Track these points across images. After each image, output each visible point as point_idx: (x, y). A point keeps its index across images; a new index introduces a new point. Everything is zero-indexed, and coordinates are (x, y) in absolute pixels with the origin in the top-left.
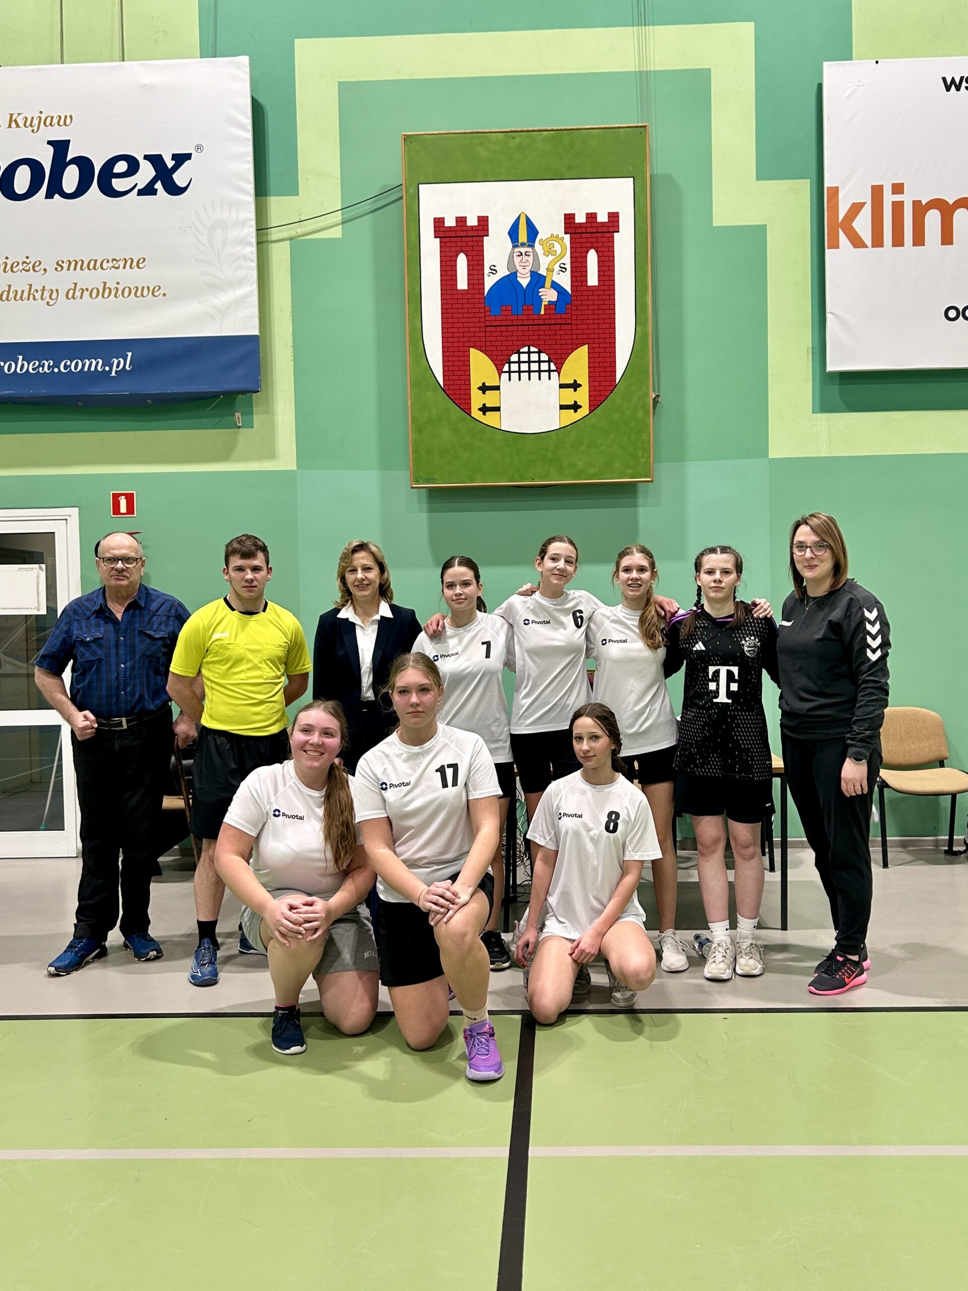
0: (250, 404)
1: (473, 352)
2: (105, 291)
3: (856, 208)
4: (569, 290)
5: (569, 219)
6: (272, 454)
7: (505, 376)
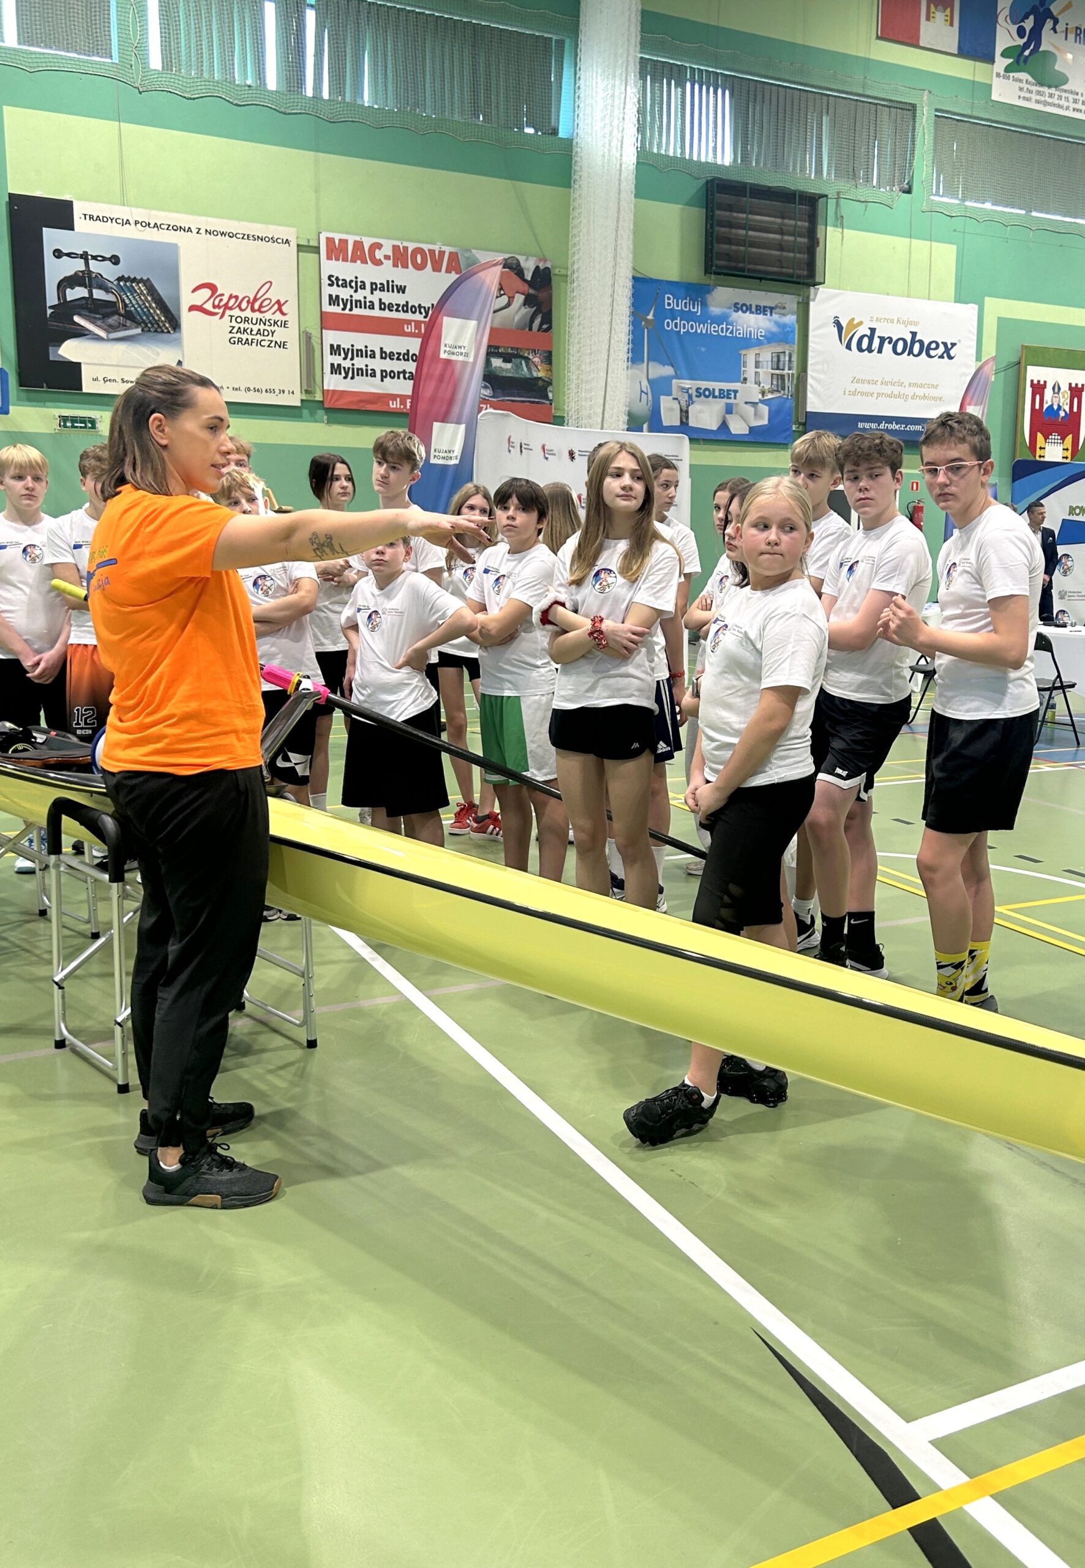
1: (1039, 434)
2: (925, 397)
4: (1068, 412)
5: (1070, 384)
7: (1047, 442)
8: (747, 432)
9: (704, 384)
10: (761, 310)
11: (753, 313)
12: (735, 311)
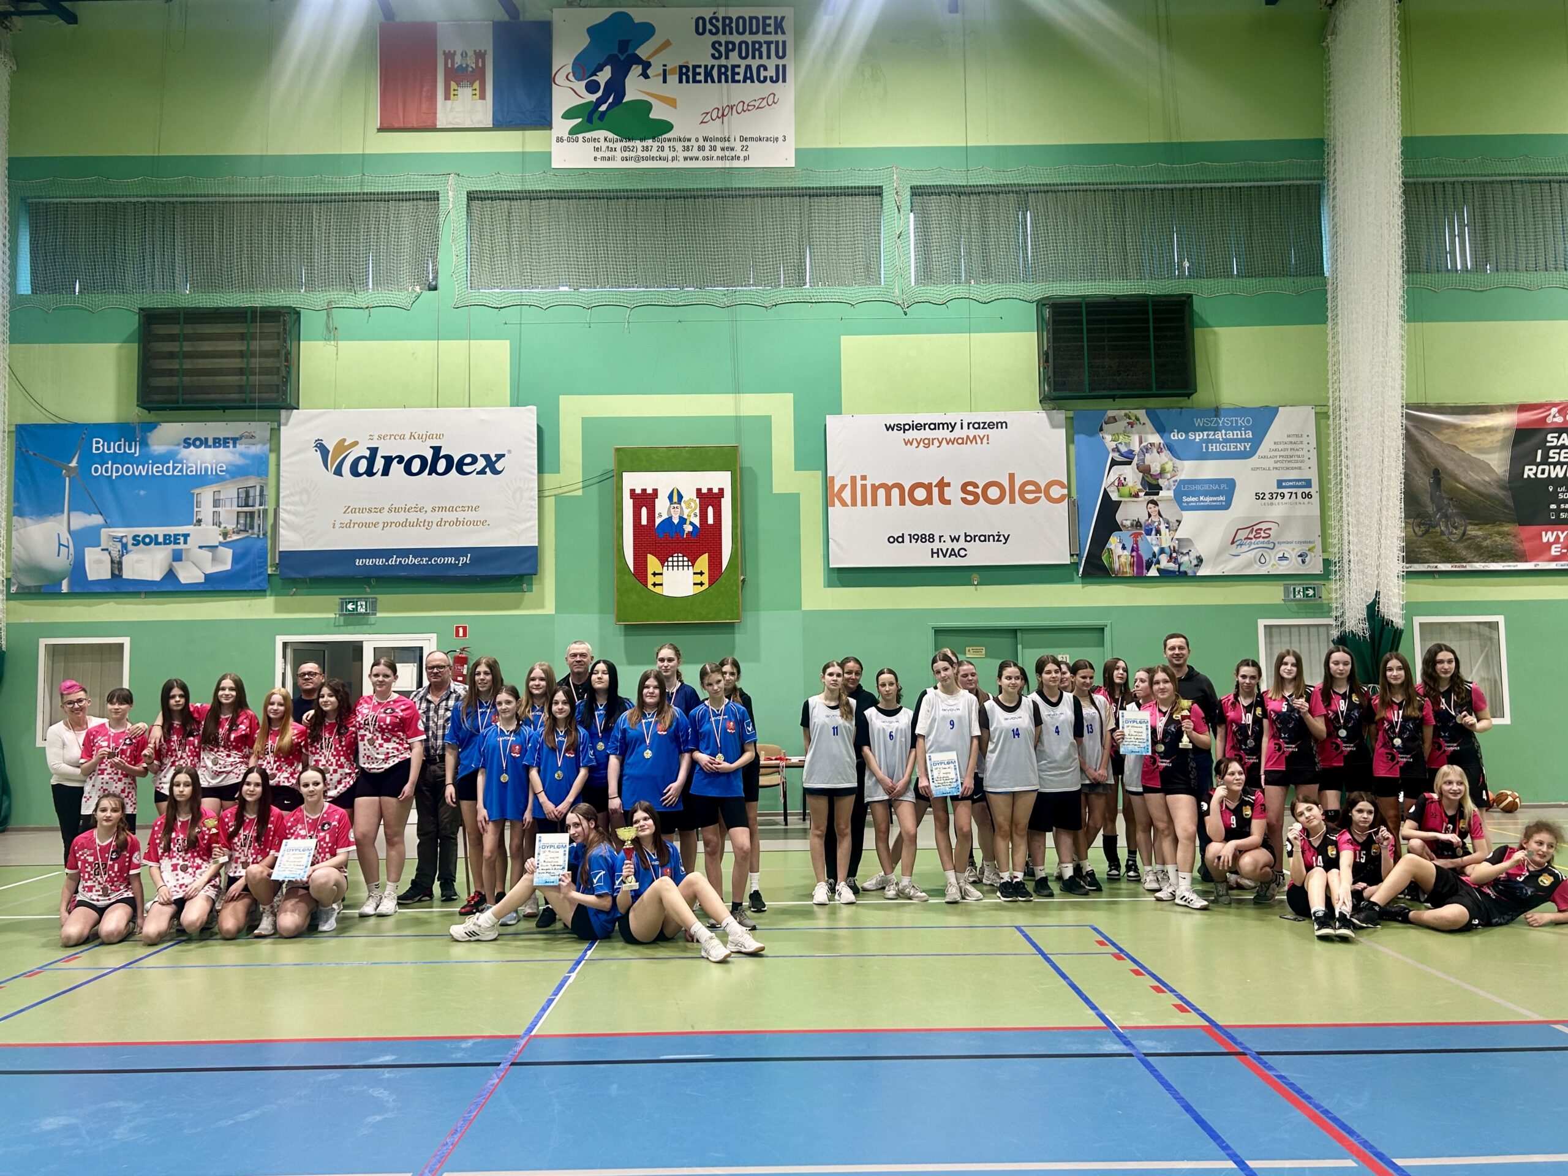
0: (532, 579)
1: (649, 555)
2: (457, 522)
3: (843, 487)
4: (698, 525)
5: (699, 490)
6: (542, 606)
7: (665, 568)
8: (203, 581)
9: (142, 531)
10: (218, 442)
11: (210, 447)
12: (184, 447)
